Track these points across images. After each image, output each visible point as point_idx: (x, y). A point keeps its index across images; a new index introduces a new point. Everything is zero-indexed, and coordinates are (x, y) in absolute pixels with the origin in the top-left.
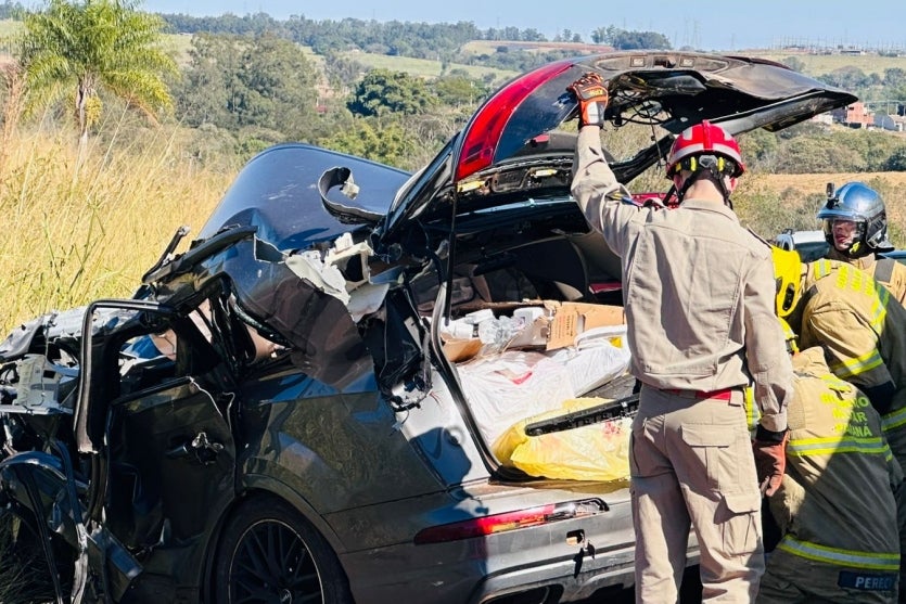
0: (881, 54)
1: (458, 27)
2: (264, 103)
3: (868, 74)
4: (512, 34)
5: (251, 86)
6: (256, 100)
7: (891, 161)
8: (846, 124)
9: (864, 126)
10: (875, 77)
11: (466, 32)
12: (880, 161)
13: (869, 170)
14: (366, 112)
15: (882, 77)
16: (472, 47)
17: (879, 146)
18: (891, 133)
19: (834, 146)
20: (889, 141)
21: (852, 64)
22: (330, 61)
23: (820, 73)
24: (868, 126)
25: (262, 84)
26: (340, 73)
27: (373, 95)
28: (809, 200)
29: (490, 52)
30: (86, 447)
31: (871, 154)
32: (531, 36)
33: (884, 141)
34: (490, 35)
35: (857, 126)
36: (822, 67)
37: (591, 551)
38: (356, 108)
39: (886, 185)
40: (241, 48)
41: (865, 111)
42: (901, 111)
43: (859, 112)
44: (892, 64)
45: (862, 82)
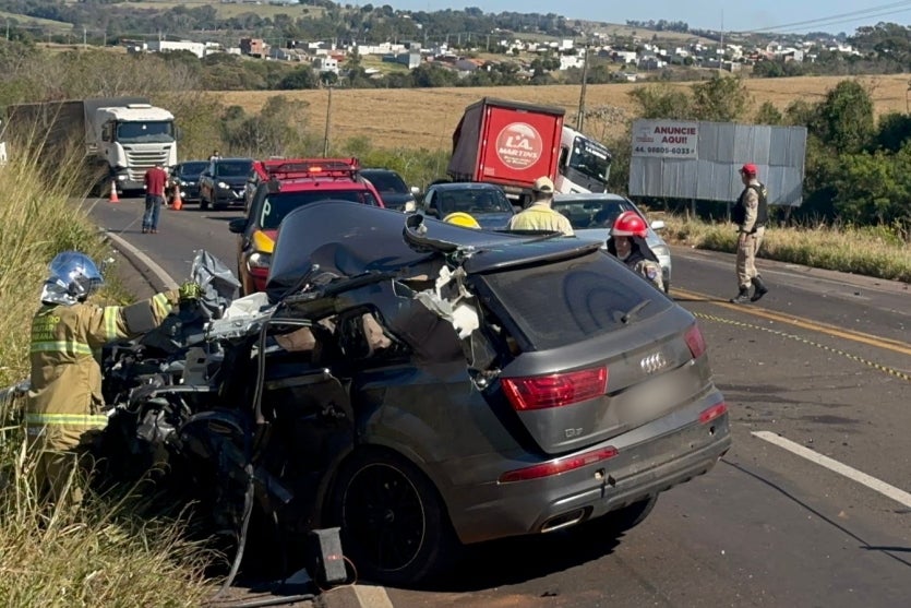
0: (271, 4)
3: (262, 18)
7: (284, 82)
8: (250, 55)
9: (263, 57)
10: (267, 20)
12: (277, 82)
13: (269, 88)
15: (273, 20)
17: (276, 72)
18: (282, 61)
19: (243, 71)
20: (283, 67)
21: (251, 10)
23: (228, 17)
24: (266, 56)
28: (229, 110)
30: (261, 420)
31: (270, 76)
33: (279, 68)
35: (258, 56)
36: (230, 12)
37: (611, 481)
41: (264, 45)
42: (289, 46)
43: (260, 46)
44: (280, 11)
45: (259, 24)
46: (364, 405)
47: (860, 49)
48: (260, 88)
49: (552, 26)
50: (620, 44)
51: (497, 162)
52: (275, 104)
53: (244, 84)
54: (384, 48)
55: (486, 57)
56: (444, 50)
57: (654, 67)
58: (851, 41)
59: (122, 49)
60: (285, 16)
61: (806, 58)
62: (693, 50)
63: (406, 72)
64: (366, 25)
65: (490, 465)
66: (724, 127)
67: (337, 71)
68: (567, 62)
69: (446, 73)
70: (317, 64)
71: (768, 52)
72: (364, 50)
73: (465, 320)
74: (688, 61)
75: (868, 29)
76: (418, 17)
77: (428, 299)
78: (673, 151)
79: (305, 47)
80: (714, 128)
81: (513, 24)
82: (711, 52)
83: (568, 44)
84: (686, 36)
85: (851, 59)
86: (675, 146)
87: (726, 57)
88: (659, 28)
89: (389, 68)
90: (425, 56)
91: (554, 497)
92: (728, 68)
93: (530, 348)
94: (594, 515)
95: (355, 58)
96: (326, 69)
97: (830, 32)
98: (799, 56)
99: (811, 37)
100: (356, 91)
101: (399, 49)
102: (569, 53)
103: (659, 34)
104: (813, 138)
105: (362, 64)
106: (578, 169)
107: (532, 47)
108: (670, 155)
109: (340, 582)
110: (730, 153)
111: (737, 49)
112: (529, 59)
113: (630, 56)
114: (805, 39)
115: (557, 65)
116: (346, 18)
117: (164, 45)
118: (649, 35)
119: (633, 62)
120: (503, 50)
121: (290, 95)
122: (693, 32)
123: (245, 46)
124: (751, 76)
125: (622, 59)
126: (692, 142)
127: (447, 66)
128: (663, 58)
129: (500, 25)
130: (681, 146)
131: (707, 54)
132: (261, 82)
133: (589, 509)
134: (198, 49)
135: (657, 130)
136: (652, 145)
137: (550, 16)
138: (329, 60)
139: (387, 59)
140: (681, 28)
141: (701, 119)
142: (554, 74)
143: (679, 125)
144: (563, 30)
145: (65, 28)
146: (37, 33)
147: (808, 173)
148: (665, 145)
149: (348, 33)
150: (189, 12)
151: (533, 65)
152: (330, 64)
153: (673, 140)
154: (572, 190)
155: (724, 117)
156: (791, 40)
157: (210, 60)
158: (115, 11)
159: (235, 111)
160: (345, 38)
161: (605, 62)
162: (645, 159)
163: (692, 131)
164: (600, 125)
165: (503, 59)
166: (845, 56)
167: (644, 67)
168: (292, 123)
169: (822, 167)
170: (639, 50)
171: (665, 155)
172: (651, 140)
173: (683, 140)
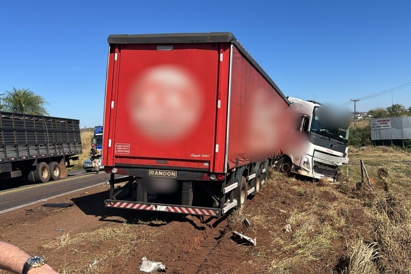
66: (398, 118)
78: (384, 126)
80: (396, 119)
86: (384, 125)
106: (318, 132)
108: (383, 128)
110: (401, 125)
126: (389, 123)
130: (386, 125)
135: (378, 121)
136: (377, 126)
141: (391, 117)
143: (385, 119)
148: (381, 125)
154: (315, 150)
155: (398, 115)
162: (375, 130)
163: (389, 120)
171: (381, 128)
172: (376, 124)
173: (386, 123)
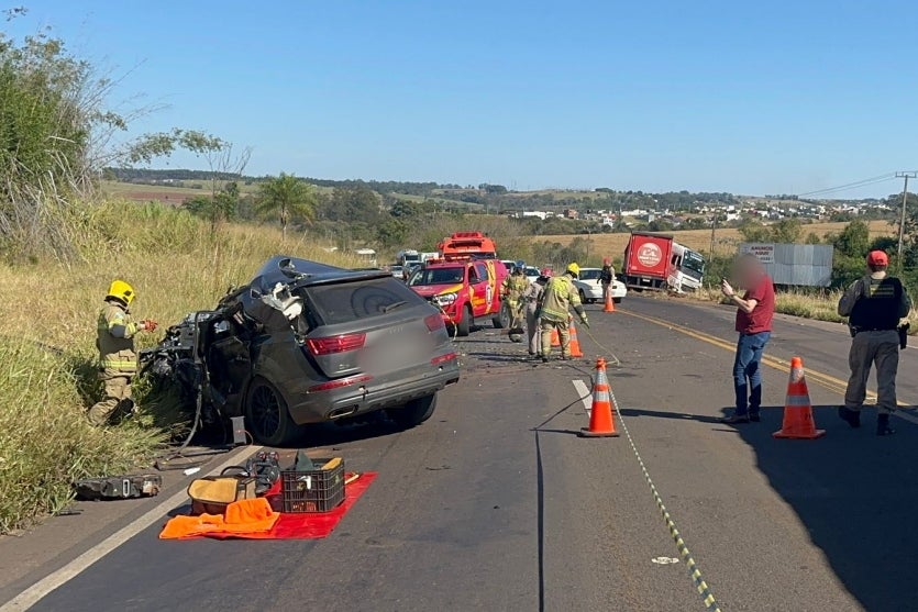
1: (431, 184)
2: (360, 212)
3: (577, 199)
4: (450, 186)
5: (356, 206)
6: (358, 211)
7: (583, 230)
8: (568, 217)
10: (579, 200)
11: (433, 185)
13: (575, 234)
14: (397, 215)
15: (582, 200)
16: (435, 191)
17: (580, 225)
18: (585, 220)
19: (564, 225)
20: (584, 223)
21: (571, 195)
22: (385, 196)
23: (560, 199)
24: (576, 218)
25: (358, 204)
26: (388, 200)
27: (399, 209)
28: (554, 245)
29: (442, 193)
31: (576, 228)
32: (456, 186)
33: (582, 223)
34: (442, 186)
35: (572, 218)
36: (561, 197)
37: (368, 392)
38: (393, 213)
39: (582, 239)
40: (351, 192)
41: (576, 212)
42: (588, 212)
43: (573, 213)
44: (585, 195)
45: (575, 202)
46: (254, 354)
47: (890, 206)
48: (571, 234)
49: (726, 199)
50: (760, 207)
51: (638, 263)
52: (577, 241)
53: (564, 232)
54: (636, 212)
55: (689, 215)
56: (667, 212)
57: (777, 218)
58: (885, 202)
59: (505, 216)
60: (588, 198)
61: (860, 212)
62: (798, 209)
63: (647, 224)
64: (629, 201)
65: (304, 384)
66: (788, 246)
67: (611, 225)
68: (731, 217)
69: (667, 224)
70: (602, 221)
71: (839, 209)
72: (625, 214)
73: (293, 310)
74: (795, 215)
75: (895, 196)
76: (655, 196)
77: (269, 299)
79: (596, 213)
80: (782, 245)
81: (704, 198)
82: (809, 210)
83: (732, 208)
84: (797, 202)
85: (885, 212)
86: (763, 256)
87: (816, 212)
88: (782, 198)
89: (638, 222)
90: (657, 216)
91: (335, 399)
92: (817, 218)
93: (323, 324)
94: (360, 409)
95: (620, 218)
96: (605, 223)
97: (875, 198)
98: (856, 210)
99: (866, 201)
100: (619, 234)
101: (644, 212)
102: (732, 212)
103: (782, 202)
104: (837, 251)
105: (623, 220)
106: (686, 266)
107: (713, 210)
109: (242, 444)
110: (792, 259)
111: (822, 208)
112: (711, 216)
113: (764, 213)
114: (862, 202)
115: (725, 218)
116: (619, 198)
117: (526, 214)
118: (777, 202)
119: (766, 216)
120: (698, 212)
121: (585, 236)
122: (801, 200)
123: (566, 213)
124: (829, 221)
125: (760, 215)
126: (771, 254)
127: (668, 221)
128: (782, 214)
129: (697, 199)
130: (766, 256)
131: (806, 211)
132: (572, 230)
133: (357, 406)
134: (542, 215)
135: (753, 248)
137: (725, 194)
138: (608, 219)
139: (637, 218)
140: (795, 198)
141: (776, 242)
142: (724, 223)
143: (764, 245)
144: (730, 200)
145: (479, 207)
146: (466, 209)
147: (834, 269)
149: (619, 206)
150: (540, 197)
151: (713, 219)
152: (608, 221)
153: (761, 253)
154: (683, 277)
155: (789, 241)
156: (854, 203)
157: (547, 220)
158: (504, 198)
159: (557, 246)
160: (617, 208)
161: (750, 216)
163: (771, 249)
164: (726, 247)
165: (698, 217)
166: (882, 210)
167: (771, 219)
168: (585, 251)
169: (842, 266)
170: (769, 210)
173: (767, 253)
